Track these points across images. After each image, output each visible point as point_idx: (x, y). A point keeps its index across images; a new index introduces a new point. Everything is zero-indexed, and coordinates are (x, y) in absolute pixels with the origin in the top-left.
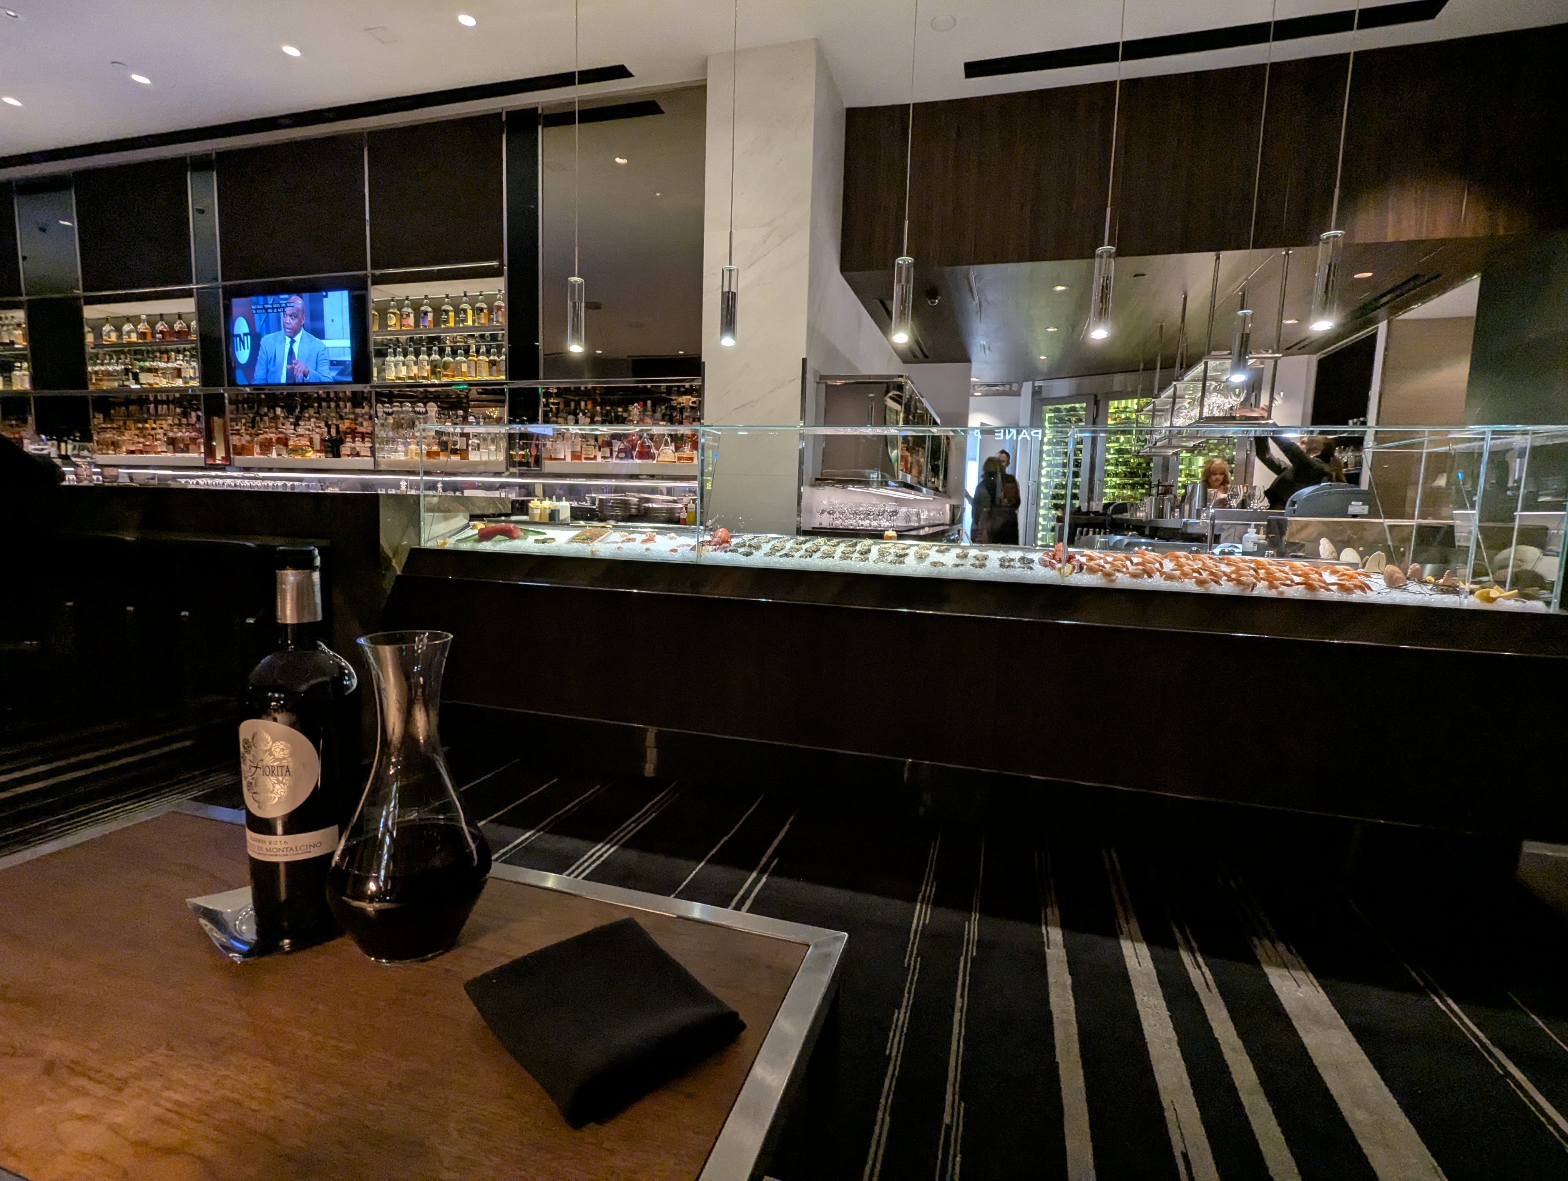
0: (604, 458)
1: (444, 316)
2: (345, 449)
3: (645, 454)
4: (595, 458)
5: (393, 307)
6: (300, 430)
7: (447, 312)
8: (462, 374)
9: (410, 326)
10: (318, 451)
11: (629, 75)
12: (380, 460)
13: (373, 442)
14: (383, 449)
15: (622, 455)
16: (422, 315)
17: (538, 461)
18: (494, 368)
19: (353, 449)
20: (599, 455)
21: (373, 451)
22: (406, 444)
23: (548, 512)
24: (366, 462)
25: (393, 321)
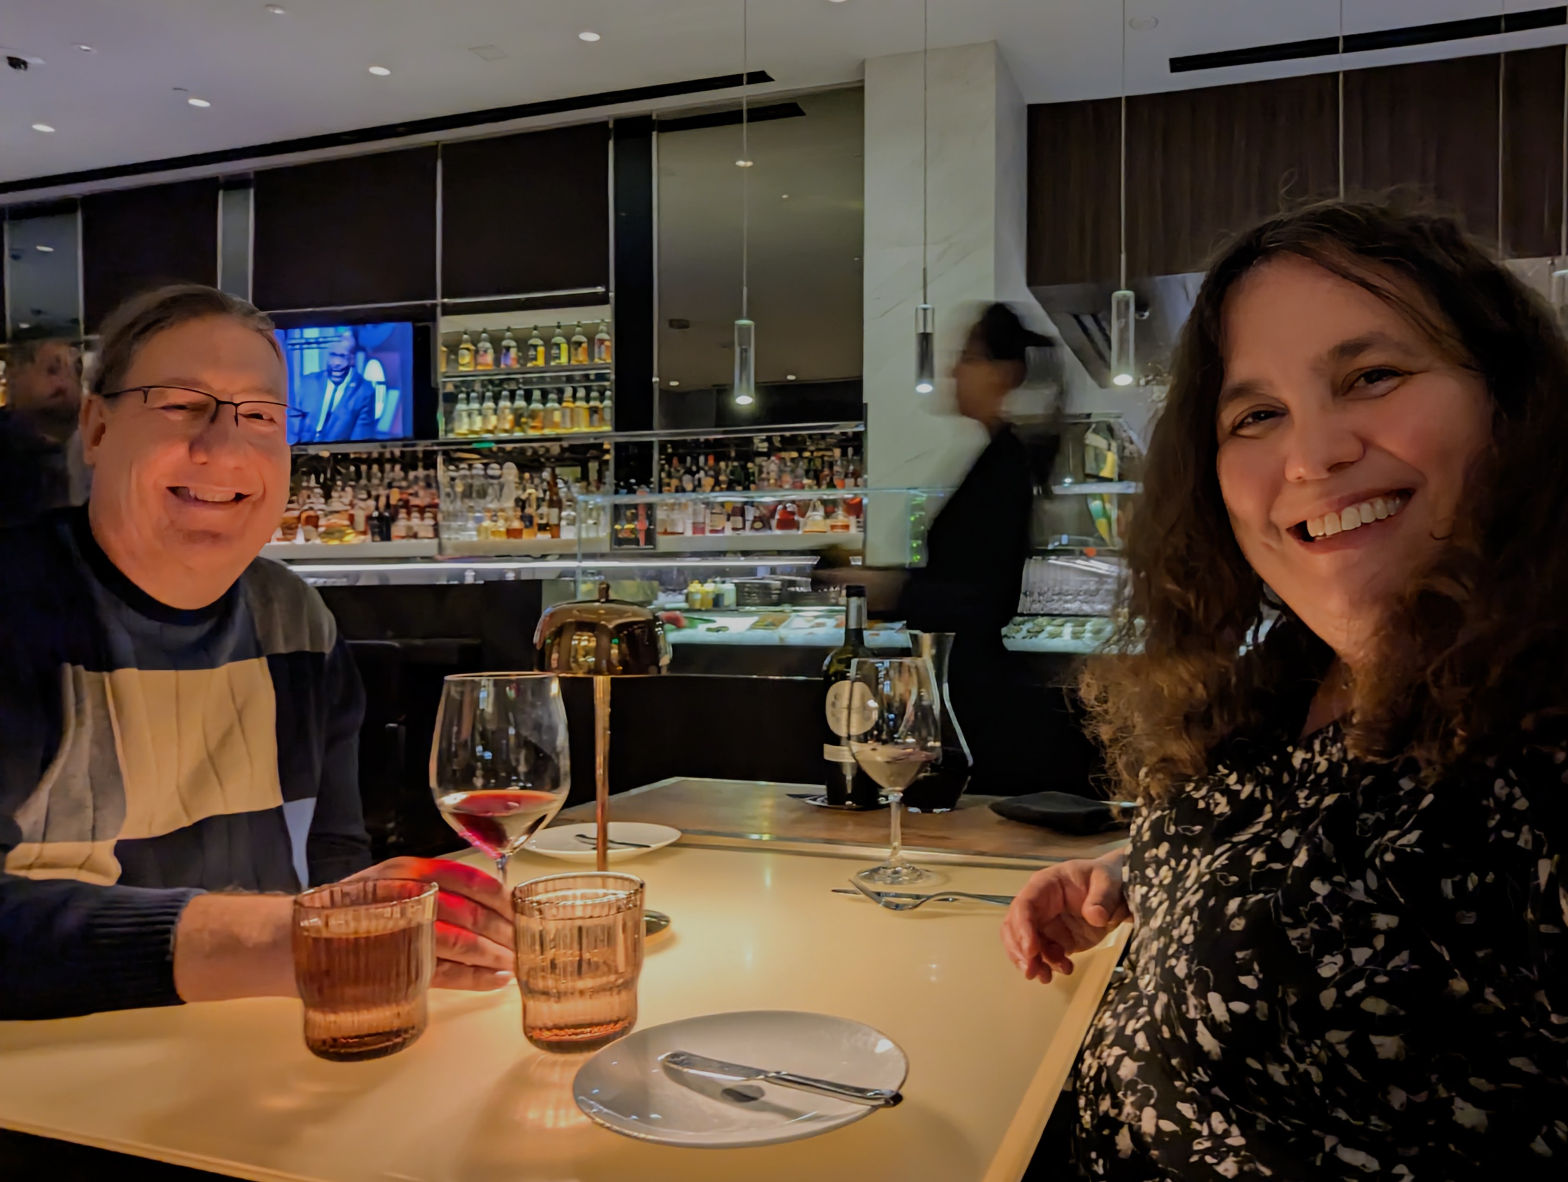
0: (734, 529)
1: (532, 353)
2: (399, 527)
3: (788, 523)
4: (723, 530)
5: (466, 342)
6: (336, 505)
7: (535, 347)
8: (555, 425)
9: (487, 365)
10: (364, 533)
11: (770, 79)
12: (444, 542)
13: (435, 518)
14: (449, 528)
15: (758, 525)
16: (504, 351)
17: (650, 537)
18: (596, 417)
19: (410, 528)
20: (728, 526)
21: (436, 531)
22: (479, 520)
23: (711, 597)
24: (429, 546)
25: (466, 358)
